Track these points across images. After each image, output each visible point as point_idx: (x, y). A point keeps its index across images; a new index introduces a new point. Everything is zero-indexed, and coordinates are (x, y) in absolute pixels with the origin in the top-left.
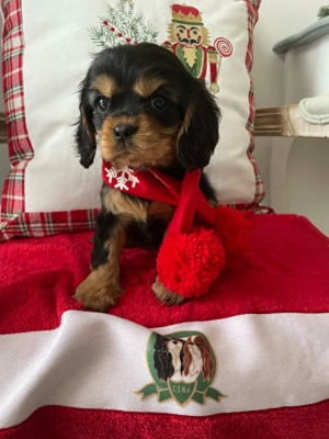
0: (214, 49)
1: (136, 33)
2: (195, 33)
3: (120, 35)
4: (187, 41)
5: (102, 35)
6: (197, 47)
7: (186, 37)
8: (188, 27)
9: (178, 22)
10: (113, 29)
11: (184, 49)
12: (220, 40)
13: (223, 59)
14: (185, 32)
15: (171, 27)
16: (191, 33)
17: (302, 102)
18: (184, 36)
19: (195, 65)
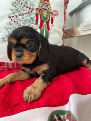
0: (53, 13)
1: (27, 4)
2: (47, 7)
3: (22, 4)
4: (44, 9)
5: (15, 3)
6: (47, 11)
7: (44, 8)
8: (45, 5)
9: (42, 2)
10: (19, 2)
11: (43, 12)
12: (55, 11)
13: (56, 17)
14: (44, 6)
15: (39, 4)
16: (46, 7)
17: (81, 24)
18: (43, 7)
19: (46, 17)
